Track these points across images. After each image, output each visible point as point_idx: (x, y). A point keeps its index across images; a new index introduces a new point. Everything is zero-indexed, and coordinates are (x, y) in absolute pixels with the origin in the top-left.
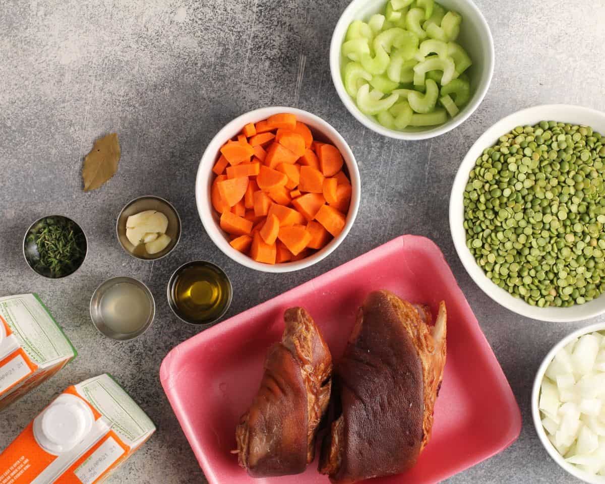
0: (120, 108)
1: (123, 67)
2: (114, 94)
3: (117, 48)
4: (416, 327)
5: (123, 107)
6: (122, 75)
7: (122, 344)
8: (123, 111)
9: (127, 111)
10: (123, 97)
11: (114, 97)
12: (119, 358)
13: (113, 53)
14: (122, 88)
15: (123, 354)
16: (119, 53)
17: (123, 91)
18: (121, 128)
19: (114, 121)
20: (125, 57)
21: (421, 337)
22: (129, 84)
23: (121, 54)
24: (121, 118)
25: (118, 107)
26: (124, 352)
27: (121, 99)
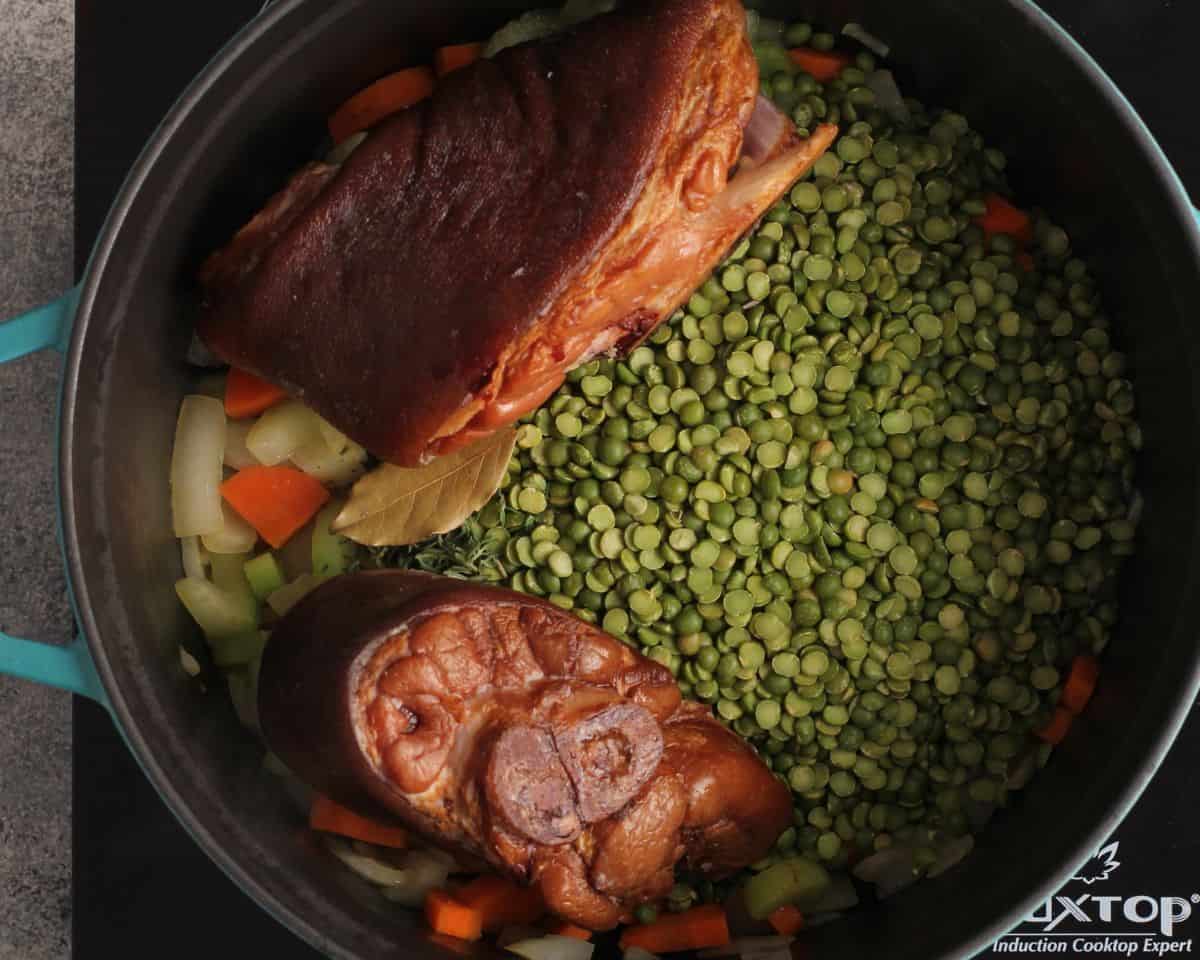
0: (33, 203)
1: (40, 79)
2: (15, 158)
3: (24, 26)
4: (709, 115)
5: (40, 199)
6: (39, 102)
7: (39, 892)
8: (41, 210)
9: (54, 209)
10: (42, 166)
11: (15, 167)
12: (30, 934)
13: (12, 38)
14: (39, 141)
15: (40, 922)
16: (30, 39)
17: (41, 151)
18: (35, 258)
19: (16, 239)
20: (46, 50)
21: (696, 146)
22: (59, 128)
23: (38, 41)
24: (35, 229)
25: (26, 196)
26: (44, 915)
27: (36, 173)
